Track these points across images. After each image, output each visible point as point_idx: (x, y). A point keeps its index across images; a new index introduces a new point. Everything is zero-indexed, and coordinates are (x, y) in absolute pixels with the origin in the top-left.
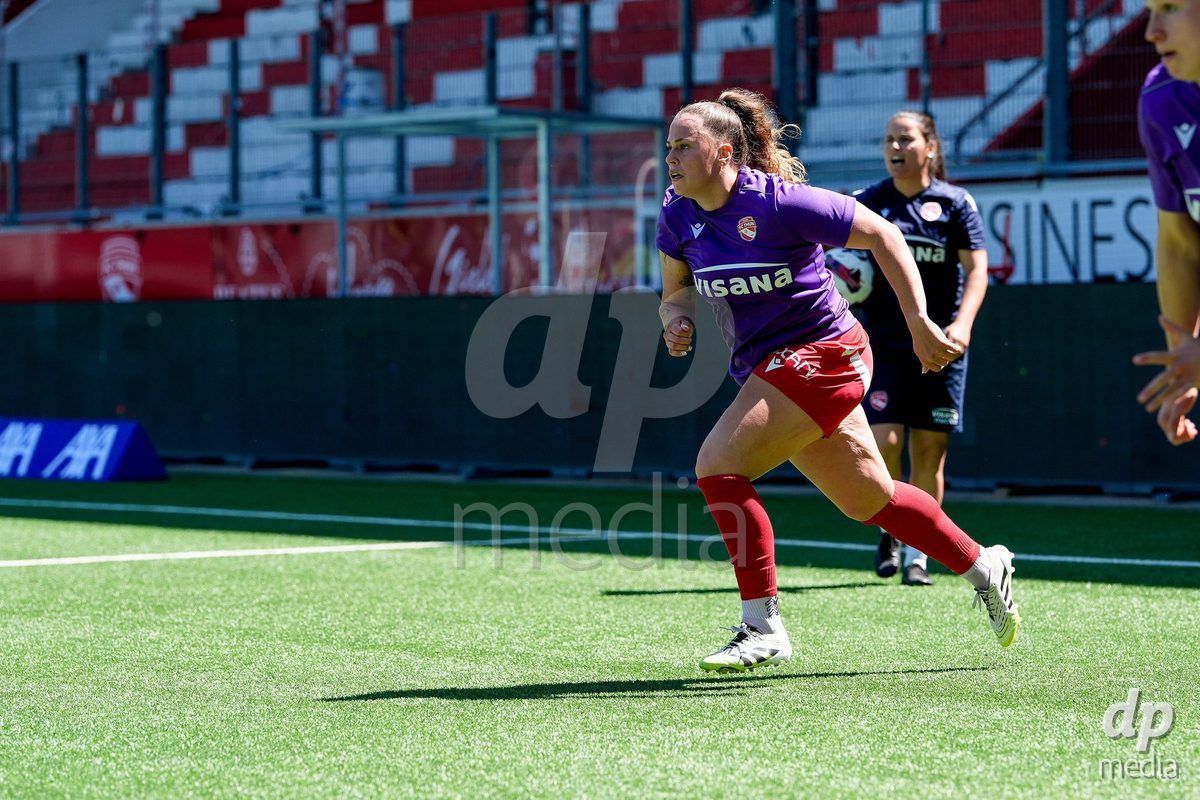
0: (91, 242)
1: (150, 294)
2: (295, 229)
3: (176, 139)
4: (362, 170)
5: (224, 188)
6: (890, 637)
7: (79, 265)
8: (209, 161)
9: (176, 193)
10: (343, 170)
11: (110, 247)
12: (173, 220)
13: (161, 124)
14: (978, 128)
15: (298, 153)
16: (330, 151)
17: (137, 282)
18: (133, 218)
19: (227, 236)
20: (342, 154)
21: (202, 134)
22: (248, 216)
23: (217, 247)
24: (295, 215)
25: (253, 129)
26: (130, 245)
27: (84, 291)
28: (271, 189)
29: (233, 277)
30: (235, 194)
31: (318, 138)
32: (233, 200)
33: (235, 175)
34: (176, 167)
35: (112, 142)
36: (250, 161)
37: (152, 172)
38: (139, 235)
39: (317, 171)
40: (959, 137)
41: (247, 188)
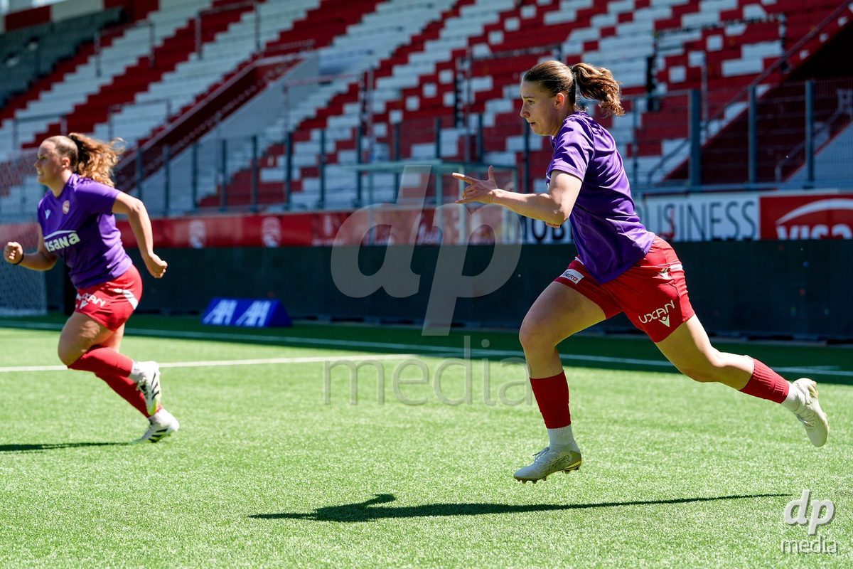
0: (257, 221)
1: (284, 243)
2: (349, 214)
3: (296, 174)
4: (380, 188)
5: (317, 197)
6: (622, 400)
7: (252, 231)
8: (311, 184)
9: (296, 198)
10: (371, 188)
11: (267, 222)
12: (295, 210)
13: (289, 167)
14: (659, 170)
15: (351, 180)
16: (365, 181)
17: (279, 238)
18: (277, 209)
19: (318, 217)
20: (371, 182)
21: (308, 172)
22: (329, 208)
23: (314, 223)
24: (349, 208)
25: (331, 170)
26: (275, 222)
27: (255, 242)
28: (338, 197)
29: (322, 236)
30: (323, 199)
31: (360, 174)
32: (322, 202)
33: (323, 191)
34: (296, 187)
35: (268, 176)
36: (329, 184)
37: (285, 189)
38: (280, 217)
39: (359, 188)
40: (650, 174)
41: (329, 197)
